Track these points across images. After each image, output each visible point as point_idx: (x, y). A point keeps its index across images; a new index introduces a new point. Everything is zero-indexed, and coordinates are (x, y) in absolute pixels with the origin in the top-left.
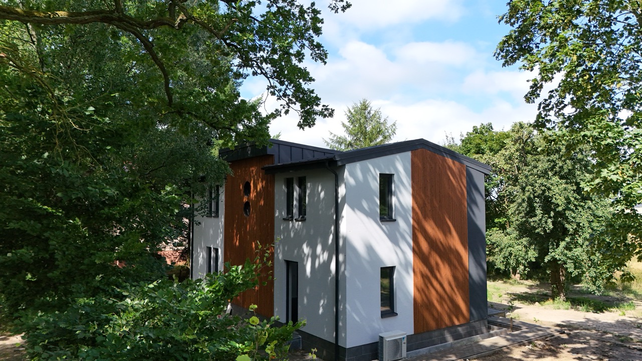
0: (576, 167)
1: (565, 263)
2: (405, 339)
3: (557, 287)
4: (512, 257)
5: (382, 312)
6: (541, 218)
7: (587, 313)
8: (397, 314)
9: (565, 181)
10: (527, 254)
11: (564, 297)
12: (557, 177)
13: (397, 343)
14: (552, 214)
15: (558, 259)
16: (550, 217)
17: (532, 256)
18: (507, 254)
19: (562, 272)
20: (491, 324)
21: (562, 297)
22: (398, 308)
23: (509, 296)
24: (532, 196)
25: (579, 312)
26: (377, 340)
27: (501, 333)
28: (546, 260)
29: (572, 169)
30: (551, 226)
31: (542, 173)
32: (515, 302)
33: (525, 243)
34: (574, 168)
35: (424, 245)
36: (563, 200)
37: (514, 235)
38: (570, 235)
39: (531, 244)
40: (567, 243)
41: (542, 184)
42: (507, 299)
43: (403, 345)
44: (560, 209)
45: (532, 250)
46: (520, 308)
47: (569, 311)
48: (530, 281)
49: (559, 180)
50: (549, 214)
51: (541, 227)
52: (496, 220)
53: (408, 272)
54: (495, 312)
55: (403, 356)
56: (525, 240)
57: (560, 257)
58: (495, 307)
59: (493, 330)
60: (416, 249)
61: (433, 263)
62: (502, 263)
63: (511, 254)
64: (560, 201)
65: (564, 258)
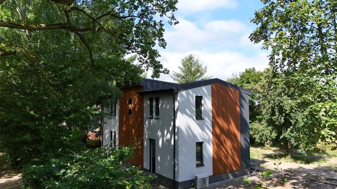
0: (296, 91)
1: (290, 139)
2: (208, 178)
3: (287, 151)
4: (264, 136)
5: (197, 164)
6: (278, 117)
7: (301, 164)
8: (204, 165)
9: (290, 98)
10: (272, 135)
11: (290, 156)
12: (286, 96)
13: (204, 180)
14: (284, 115)
15: (287, 137)
16: (282, 116)
17: (274, 136)
18: (261, 135)
19: (289, 143)
20: (252, 170)
21: (289, 156)
22: (205, 162)
23: (263, 156)
24: (273, 106)
25: (297, 164)
26: (194, 178)
27: (257, 175)
28: (281, 138)
29: (294, 92)
30: (283, 121)
31: (279, 94)
32: (265, 159)
33: (270, 129)
34: (294, 91)
35: (218, 131)
36: (289, 108)
37: (265, 125)
38: (292, 125)
39: (273, 129)
40: (291, 129)
41: (278, 100)
42: (262, 157)
43: (207, 180)
44: (287, 112)
45: (274, 133)
46: (268, 162)
47: (292, 163)
48: (274, 147)
49: (287, 97)
50: (282, 115)
51: (278, 121)
52: (257, 117)
53: (209, 144)
54: (255, 164)
55: (207, 186)
56: (270, 128)
57: (288, 136)
58: (255, 161)
59: (253, 173)
60: (214, 133)
61: (222, 139)
62: (259, 139)
63: (263, 135)
64: (287, 108)
65: (290, 137)
